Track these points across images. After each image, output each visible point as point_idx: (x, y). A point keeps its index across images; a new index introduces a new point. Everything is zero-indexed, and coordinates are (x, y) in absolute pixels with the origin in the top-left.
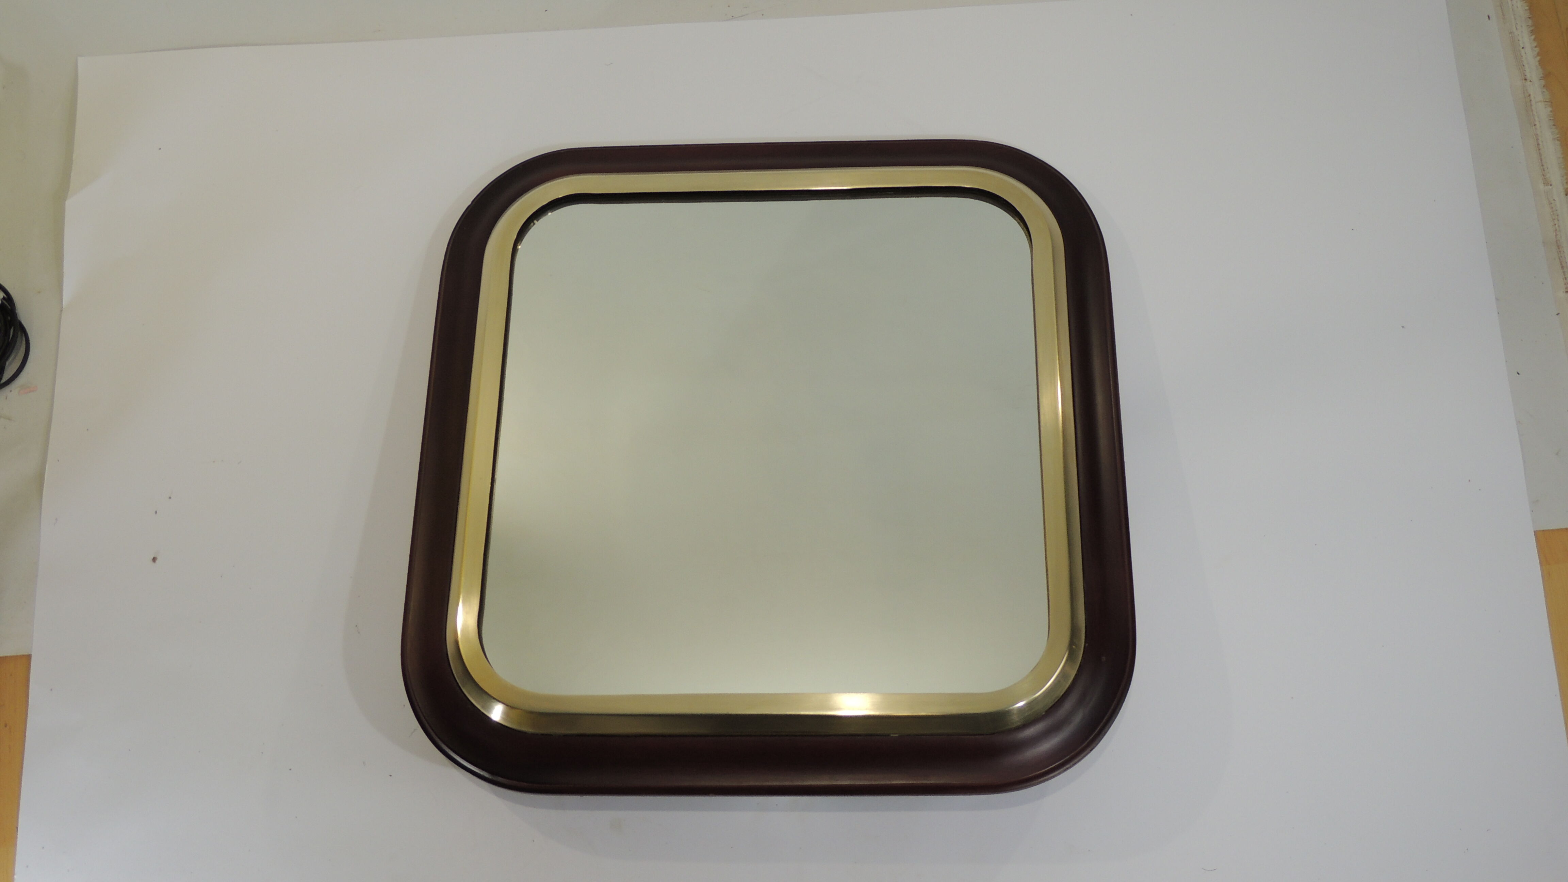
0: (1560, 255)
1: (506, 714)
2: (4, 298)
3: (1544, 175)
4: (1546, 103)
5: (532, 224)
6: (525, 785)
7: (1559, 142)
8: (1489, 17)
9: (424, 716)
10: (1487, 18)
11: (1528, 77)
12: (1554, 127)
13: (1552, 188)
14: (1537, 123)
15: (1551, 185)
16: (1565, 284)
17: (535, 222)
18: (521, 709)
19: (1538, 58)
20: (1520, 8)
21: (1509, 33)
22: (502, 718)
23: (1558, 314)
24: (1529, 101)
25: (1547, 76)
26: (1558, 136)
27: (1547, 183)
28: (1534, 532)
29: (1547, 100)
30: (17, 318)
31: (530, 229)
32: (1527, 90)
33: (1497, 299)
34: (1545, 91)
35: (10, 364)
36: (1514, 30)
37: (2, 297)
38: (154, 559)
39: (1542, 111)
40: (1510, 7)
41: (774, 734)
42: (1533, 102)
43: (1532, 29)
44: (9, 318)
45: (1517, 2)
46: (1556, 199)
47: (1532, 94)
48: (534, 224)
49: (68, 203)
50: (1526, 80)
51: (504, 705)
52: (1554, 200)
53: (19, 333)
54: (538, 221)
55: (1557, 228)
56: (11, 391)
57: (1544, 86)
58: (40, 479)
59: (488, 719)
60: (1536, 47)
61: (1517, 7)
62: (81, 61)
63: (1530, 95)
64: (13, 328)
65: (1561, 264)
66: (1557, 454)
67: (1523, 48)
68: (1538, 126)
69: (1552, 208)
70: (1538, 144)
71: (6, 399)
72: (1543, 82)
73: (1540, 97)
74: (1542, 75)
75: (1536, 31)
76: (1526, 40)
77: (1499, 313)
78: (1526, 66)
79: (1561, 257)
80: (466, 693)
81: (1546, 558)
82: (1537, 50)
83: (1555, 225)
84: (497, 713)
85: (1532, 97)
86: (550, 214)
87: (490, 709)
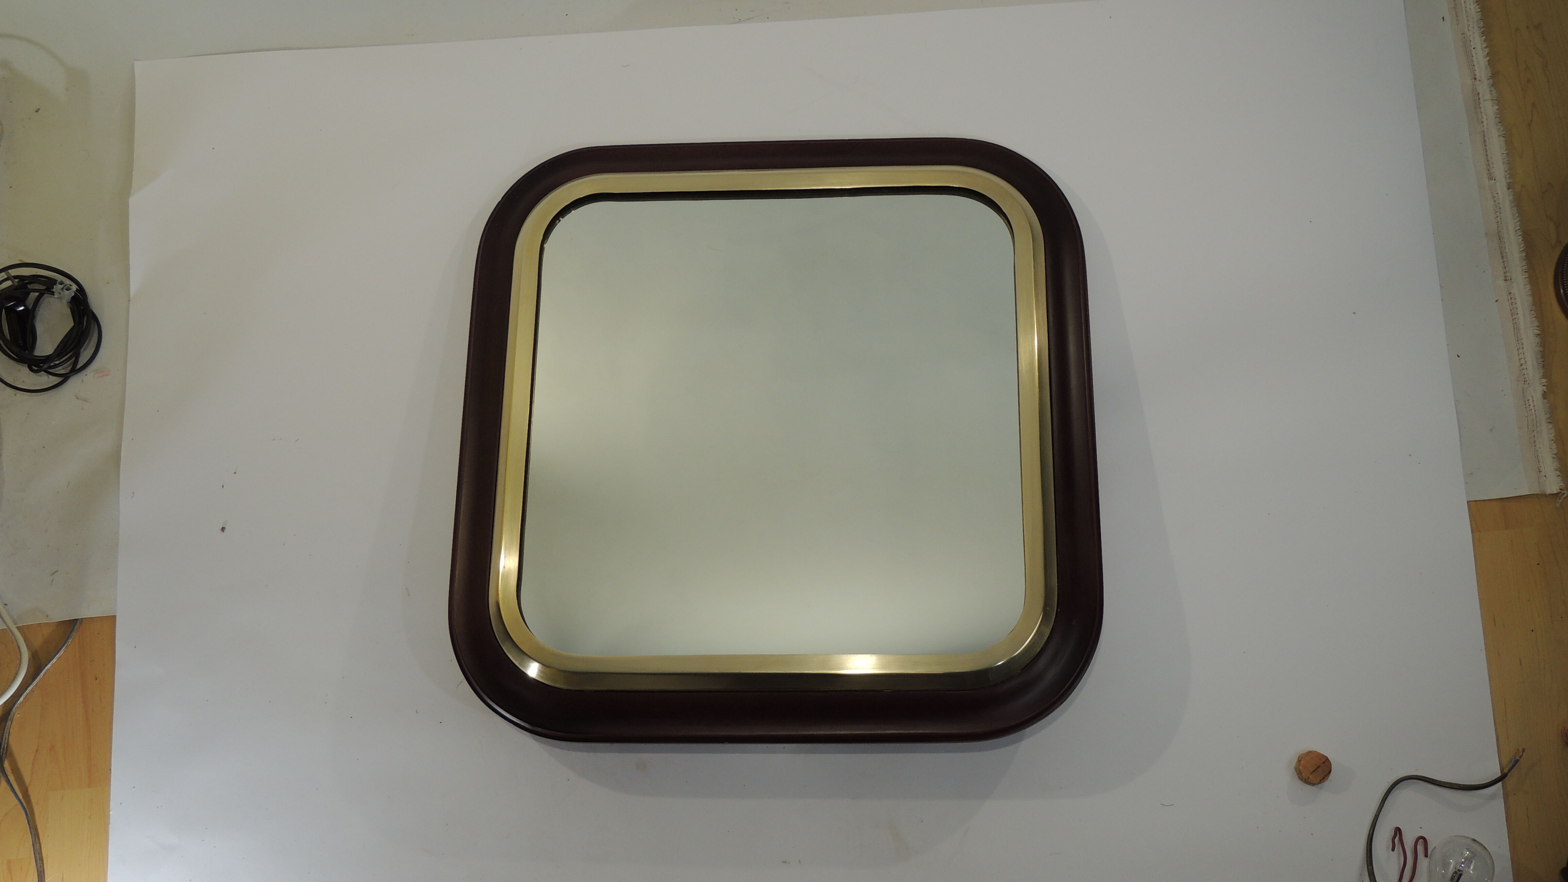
0: (1501, 246)
1: (541, 672)
2: (77, 290)
3: (1488, 170)
4: (1494, 101)
5: (558, 221)
6: (560, 734)
7: (1504, 139)
8: (1443, 18)
9: (466, 666)
10: (1442, 19)
11: (1478, 77)
12: (1500, 124)
13: (1496, 183)
14: (1484, 120)
15: (1495, 180)
16: (1504, 273)
17: (561, 219)
18: (556, 669)
19: (1488, 58)
20: (1473, 9)
21: (1462, 34)
22: (538, 675)
23: (1496, 301)
24: (1478, 98)
25: (1495, 75)
26: (1504, 133)
27: (1491, 178)
28: (1468, 502)
29: (1495, 99)
30: (89, 307)
31: (556, 225)
32: (1476, 88)
33: (1441, 287)
34: (1493, 89)
35: (85, 349)
36: (1466, 29)
37: (75, 289)
38: (223, 529)
39: (1489, 109)
40: (1464, 9)
41: (781, 690)
42: (1481, 101)
43: (1483, 30)
44: (82, 308)
45: (1470, 4)
46: (1499, 192)
47: (1480, 92)
48: (560, 221)
49: (132, 200)
50: (1475, 79)
51: (541, 665)
52: (1497, 194)
53: (92, 321)
54: (563, 218)
55: (1500, 221)
56: (86, 375)
57: (1492, 85)
58: (116, 457)
59: (524, 675)
60: (1486, 48)
61: (1470, 9)
62: (138, 65)
63: (1478, 94)
64: (86, 316)
65: (1502, 254)
66: (1491, 430)
67: (1474, 48)
68: (1485, 123)
69: (1495, 201)
70: (1485, 141)
71: (82, 382)
72: (1491, 81)
73: (1488, 96)
74: (1490, 75)
75: (1487, 32)
76: (1477, 42)
77: (1442, 300)
78: (1476, 66)
79: (1502, 247)
80: (505, 651)
81: (1476, 527)
82: (1487, 50)
83: (1497, 217)
84: (533, 670)
85: (1481, 96)
86: (573, 211)
87: (527, 667)
